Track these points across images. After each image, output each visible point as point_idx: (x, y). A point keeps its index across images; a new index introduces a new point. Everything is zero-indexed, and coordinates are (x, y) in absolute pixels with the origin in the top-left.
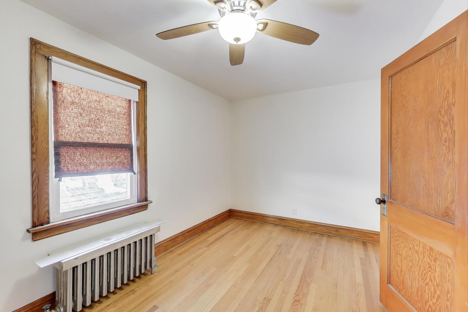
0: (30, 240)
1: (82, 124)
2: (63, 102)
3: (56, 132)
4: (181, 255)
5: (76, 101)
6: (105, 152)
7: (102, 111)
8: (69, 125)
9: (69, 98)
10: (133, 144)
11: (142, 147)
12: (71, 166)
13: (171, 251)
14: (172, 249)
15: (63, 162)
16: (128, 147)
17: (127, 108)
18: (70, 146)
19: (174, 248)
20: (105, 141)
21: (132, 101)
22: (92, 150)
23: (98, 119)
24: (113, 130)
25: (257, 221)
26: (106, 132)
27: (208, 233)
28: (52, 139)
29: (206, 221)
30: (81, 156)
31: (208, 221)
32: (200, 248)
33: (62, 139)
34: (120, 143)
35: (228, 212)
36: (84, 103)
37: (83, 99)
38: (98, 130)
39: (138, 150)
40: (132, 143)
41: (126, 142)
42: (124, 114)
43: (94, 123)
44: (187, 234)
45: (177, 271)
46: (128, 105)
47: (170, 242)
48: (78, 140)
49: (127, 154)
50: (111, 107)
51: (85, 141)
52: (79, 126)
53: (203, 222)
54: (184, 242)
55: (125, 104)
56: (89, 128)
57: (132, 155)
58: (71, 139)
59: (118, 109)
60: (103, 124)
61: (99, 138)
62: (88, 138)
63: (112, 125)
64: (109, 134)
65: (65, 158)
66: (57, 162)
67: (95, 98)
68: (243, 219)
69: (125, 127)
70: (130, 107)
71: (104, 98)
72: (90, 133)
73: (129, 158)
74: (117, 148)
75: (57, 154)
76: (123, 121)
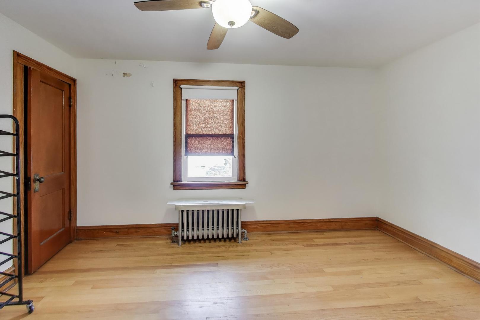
0: (172, 189)
1: (200, 122)
2: (190, 110)
3: (186, 129)
4: (274, 240)
5: (197, 108)
6: (214, 140)
7: (212, 112)
8: (192, 124)
9: (193, 107)
10: (235, 134)
11: (241, 136)
12: (193, 150)
13: (269, 234)
14: (271, 232)
15: (189, 146)
16: (231, 136)
17: (230, 106)
18: (193, 137)
19: (274, 232)
20: (213, 133)
21: (234, 100)
22: (205, 139)
23: (210, 118)
24: (219, 124)
25: (419, 249)
26: (214, 126)
27: (323, 234)
28: (184, 133)
29: (323, 219)
30: (198, 143)
31: (327, 221)
32: (297, 243)
33: (189, 133)
34: (224, 133)
35: (371, 220)
36: (201, 108)
37: (201, 106)
38: (209, 125)
39: (239, 138)
40: (233, 133)
41: (229, 133)
42: (228, 111)
43: (207, 121)
44: (292, 225)
45: (256, 251)
46: (231, 104)
47: (270, 225)
48: (197, 133)
49: (229, 141)
50: (218, 108)
51: (201, 133)
52: (198, 124)
53: (318, 220)
54: (288, 232)
55: (229, 104)
56: (204, 125)
57: (233, 142)
58: (194, 133)
59: (224, 109)
60: (212, 121)
61: (209, 131)
62: (203, 131)
63: (219, 121)
64: (216, 128)
65: (190, 144)
66: (186, 147)
67: (208, 104)
68: (397, 238)
69: (228, 121)
70: (233, 105)
71: (214, 103)
72: (205, 128)
73: (231, 145)
74: (221, 137)
75: (186, 142)
76: (227, 117)
